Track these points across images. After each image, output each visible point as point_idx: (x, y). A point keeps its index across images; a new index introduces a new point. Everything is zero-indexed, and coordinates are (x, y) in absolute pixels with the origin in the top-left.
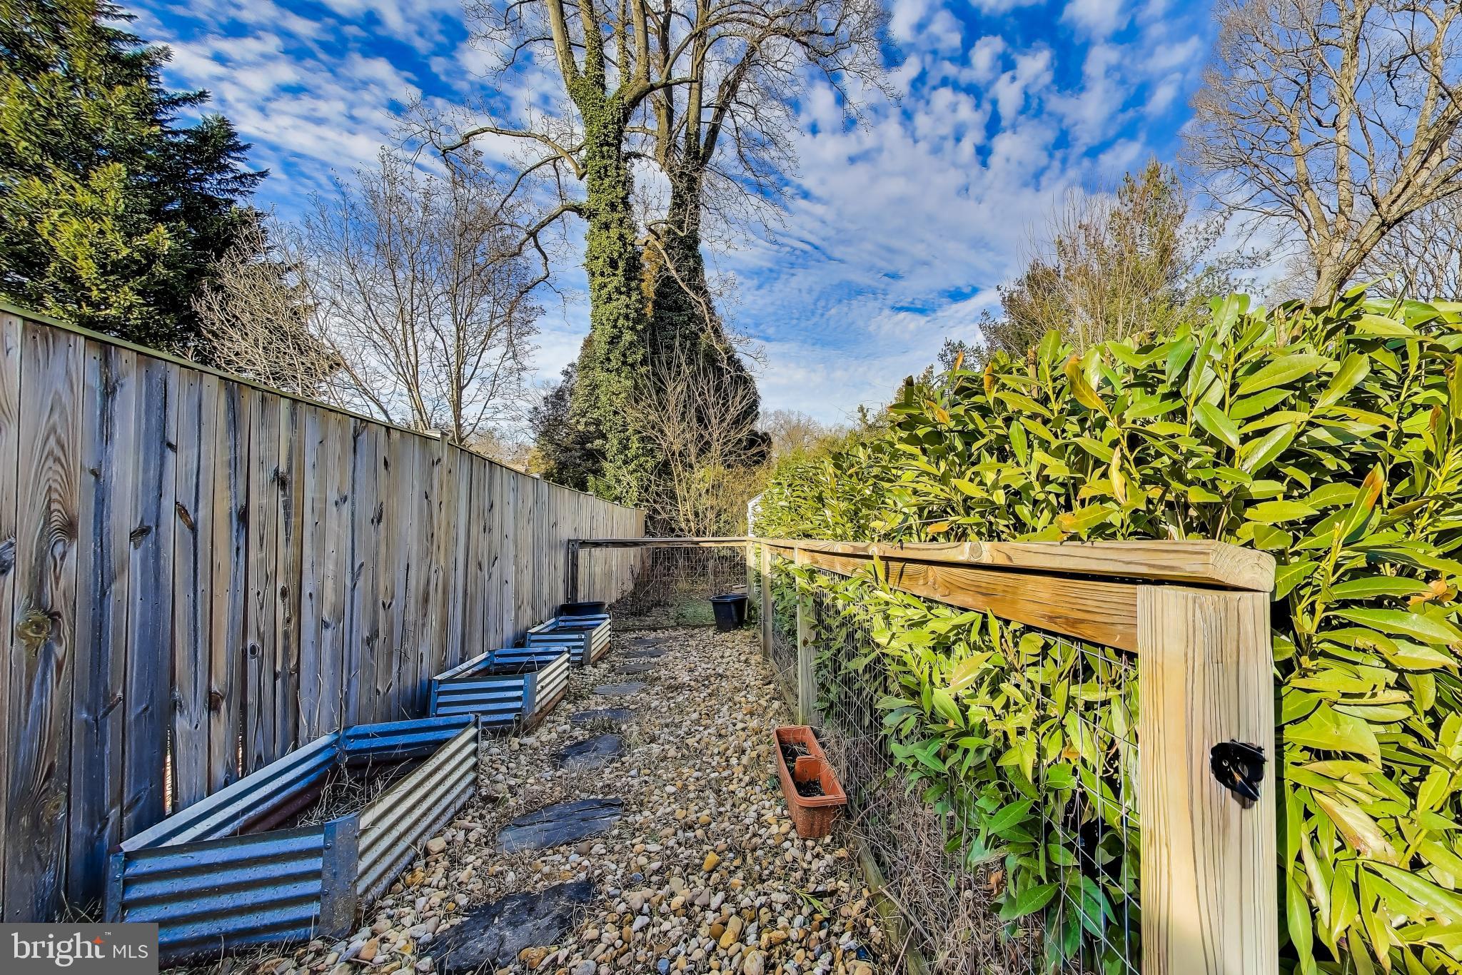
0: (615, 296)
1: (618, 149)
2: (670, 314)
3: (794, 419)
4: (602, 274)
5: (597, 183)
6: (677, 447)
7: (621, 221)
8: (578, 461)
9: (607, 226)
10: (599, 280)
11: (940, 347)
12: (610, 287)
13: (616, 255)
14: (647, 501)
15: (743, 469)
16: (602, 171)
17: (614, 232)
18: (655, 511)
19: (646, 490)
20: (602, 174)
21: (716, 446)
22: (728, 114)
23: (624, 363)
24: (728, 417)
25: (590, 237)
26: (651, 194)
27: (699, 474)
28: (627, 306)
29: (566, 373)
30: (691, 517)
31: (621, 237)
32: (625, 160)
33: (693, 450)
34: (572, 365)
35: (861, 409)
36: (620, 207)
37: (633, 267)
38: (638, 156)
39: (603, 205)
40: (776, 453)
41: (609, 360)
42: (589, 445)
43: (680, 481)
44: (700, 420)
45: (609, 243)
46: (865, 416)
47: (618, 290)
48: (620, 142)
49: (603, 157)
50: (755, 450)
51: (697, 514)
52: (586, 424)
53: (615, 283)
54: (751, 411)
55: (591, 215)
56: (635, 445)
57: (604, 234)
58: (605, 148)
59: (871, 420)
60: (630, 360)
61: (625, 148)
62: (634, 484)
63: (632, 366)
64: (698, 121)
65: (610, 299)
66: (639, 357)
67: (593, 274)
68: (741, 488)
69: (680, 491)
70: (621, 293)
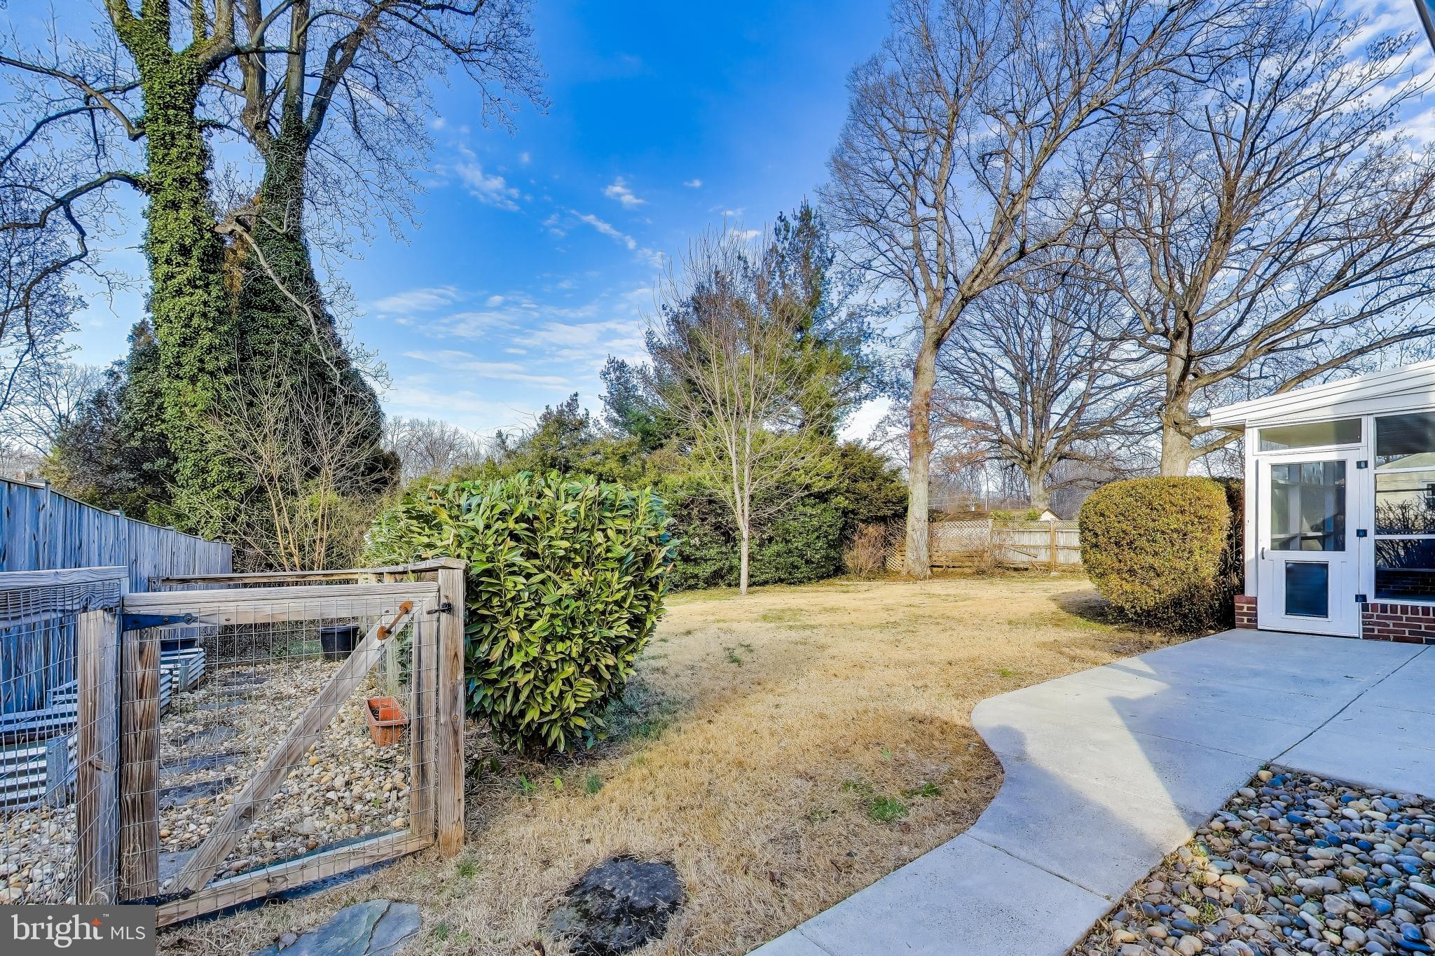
0: (188, 289)
1: (190, 113)
2: (265, 315)
3: (436, 432)
4: (168, 262)
5: (161, 152)
6: (276, 471)
7: (195, 202)
8: (131, 485)
9: (175, 205)
10: (165, 268)
11: (602, 364)
12: (181, 278)
13: (188, 241)
14: (235, 533)
15: (360, 497)
16: (168, 138)
17: (186, 214)
18: (245, 544)
19: (234, 520)
20: (167, 142)
21: (326, 470)
22: (340, 88)
23: (201, 370)
24: (343, 440)
25: (150, 214)
26: (238, 180)
27: (303, 502)
28: (205, 303)
29: (111, 374)
30: (295, 551)
31: (196, 220)
32: (201, 129)
33: (296, 475)
34: (120, 364)
35: (500, 435)
36: (195, 184)
37: (214, 256)
38: (219, 126)
39: (169, 181)
40: (408, 475)
41: (179, 364)
42: (146, 466)
43: (280, 511)
44: (307, 443)
45: (180, 224)
46: (504, 442)
47: (191, 282)
48: (193, 107)
49: (169, 122)
50: (376, 476)
51: (301, 548)
52: (144, 440)
53: (189, 273)
54: (371, 434)
55: (152, 189)
56: (216, 468)
57: (172, 214)
58: (171, 112)
59: (510, 444)
60: (209, 367)
61: (199, 113)
62: (216, 513)
63: (212, 374)
64: (301, 91)
65: (179, 292)
66: (223, 363)
67: (155, 261)
68: (358, 518)
69: (281, 521)
70: (196, 287)
